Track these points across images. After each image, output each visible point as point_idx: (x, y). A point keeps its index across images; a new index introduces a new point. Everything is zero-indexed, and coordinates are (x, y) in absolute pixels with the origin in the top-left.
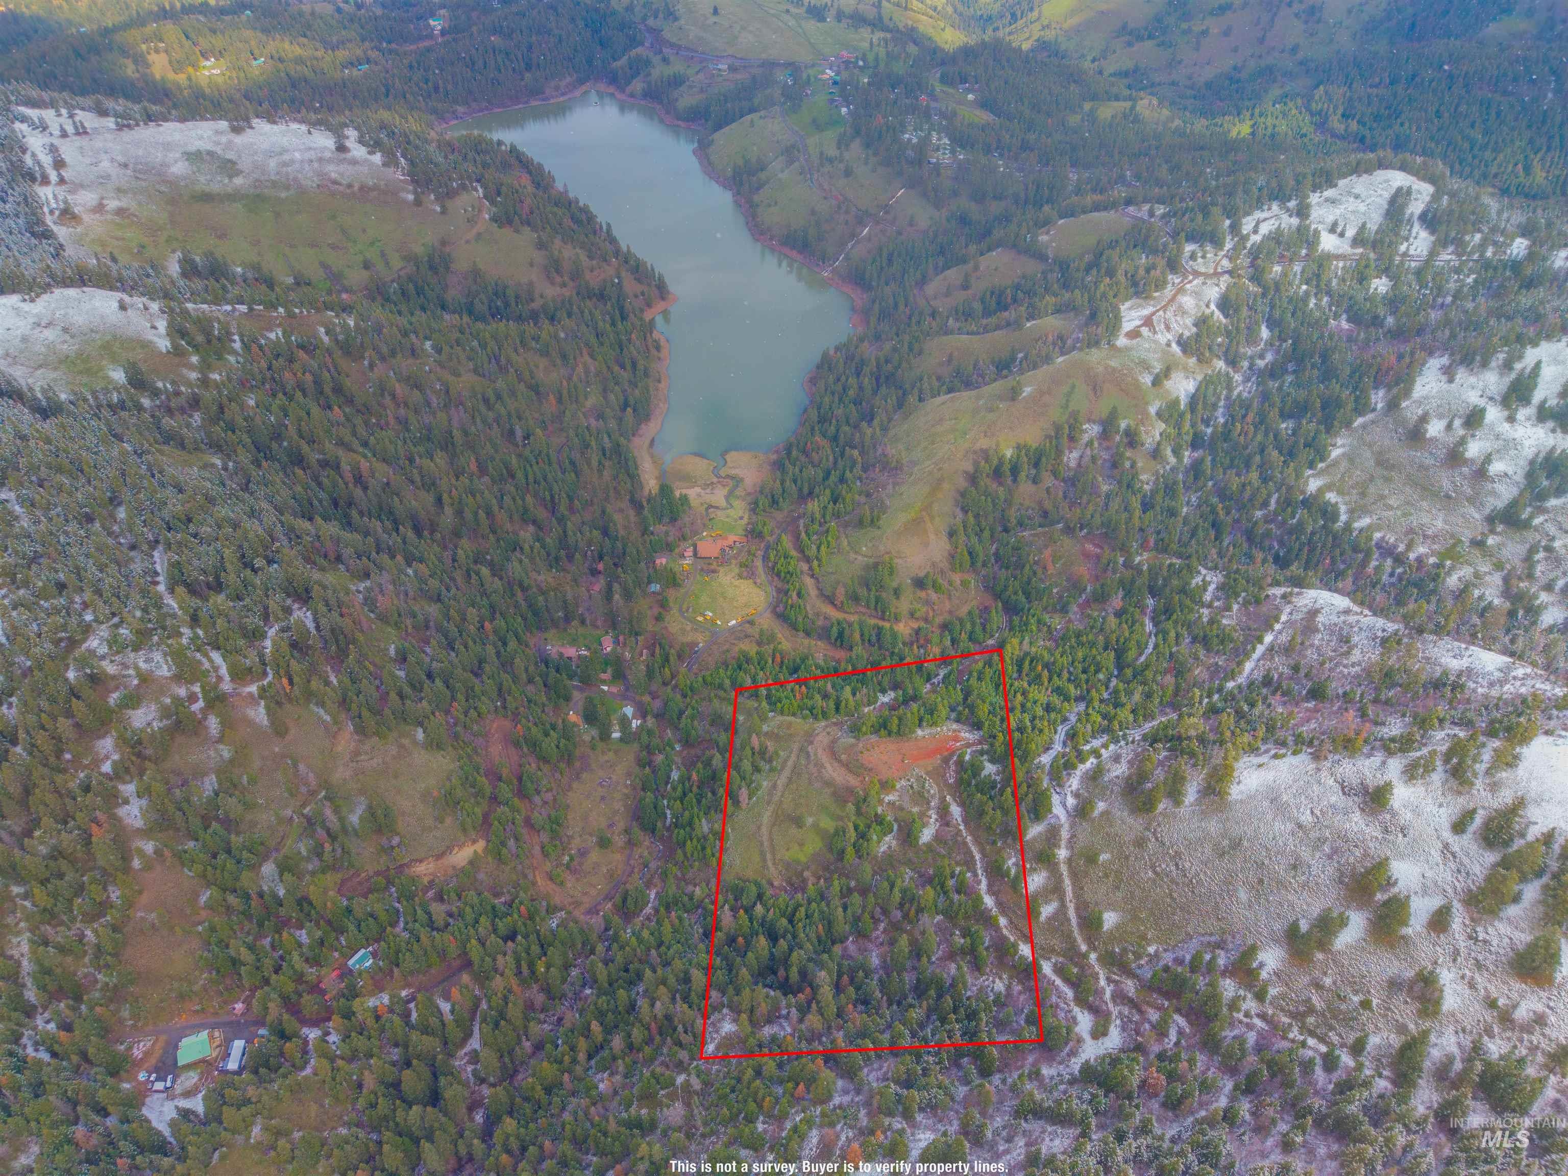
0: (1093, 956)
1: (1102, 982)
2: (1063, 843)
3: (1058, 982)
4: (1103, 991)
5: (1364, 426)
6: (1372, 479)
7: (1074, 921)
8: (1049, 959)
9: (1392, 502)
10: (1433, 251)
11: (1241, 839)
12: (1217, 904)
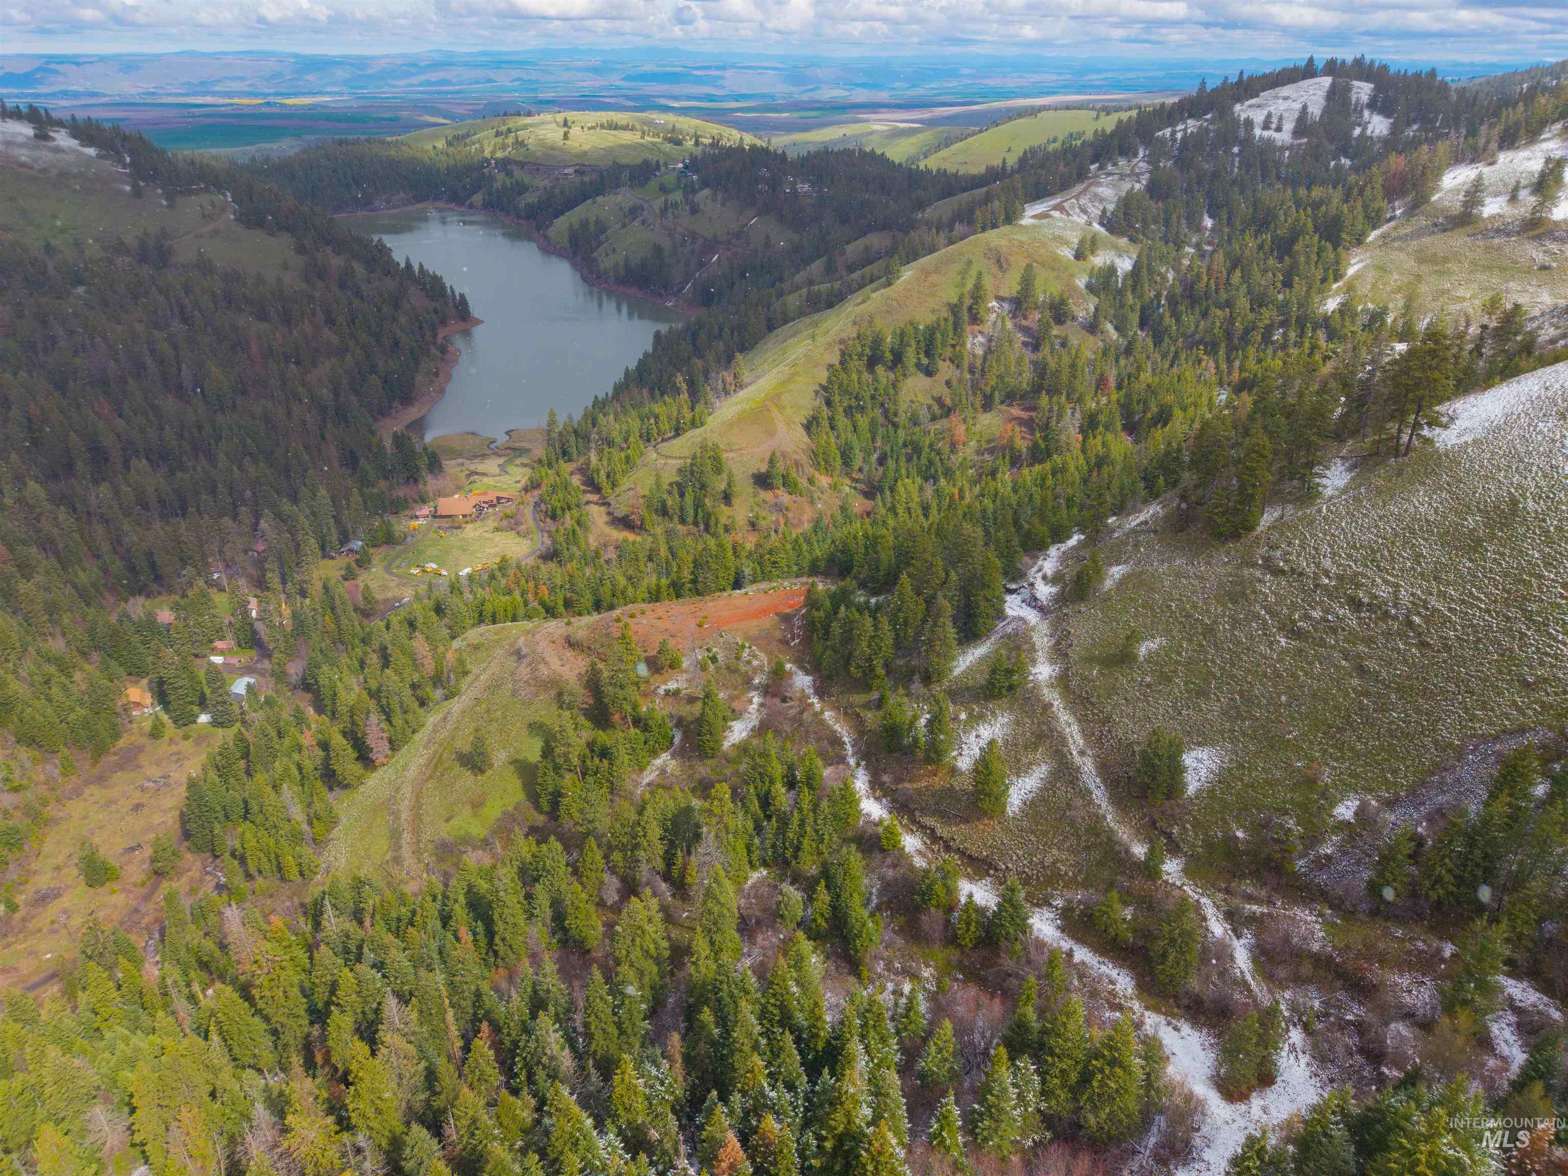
0: (1172, 868)
1: (1217, 928)
2: (1041, 656)
3: (1082, 954)
4: (1224, 954)
5: (1383, 236)
6: (1419, 278)
8: (1046, 902)
9: (1461, 293)
10: (1395, 130)
11: (1514, 502)
12: (1507, 655)
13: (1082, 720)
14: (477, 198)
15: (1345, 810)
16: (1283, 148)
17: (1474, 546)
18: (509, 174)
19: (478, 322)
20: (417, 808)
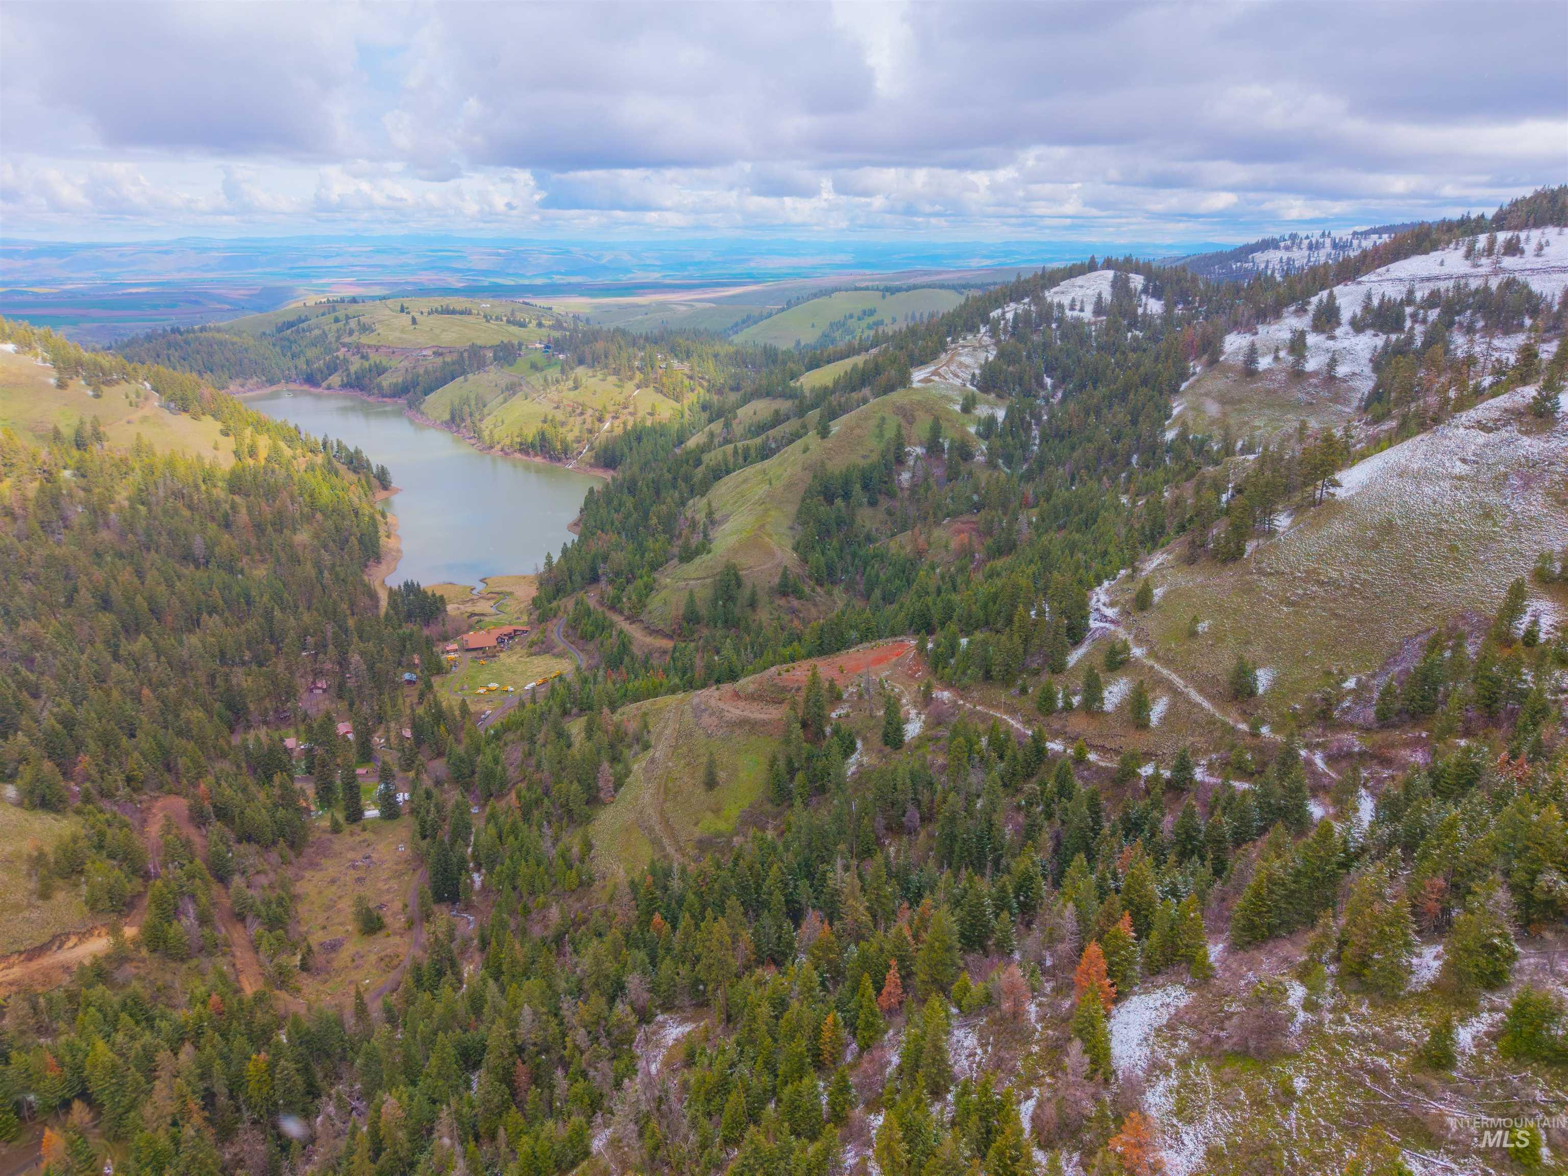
0: (1265, 731)
2: (1132, 645)
5: (1191, 387)
6: (1226, 415)
7: (1206, 704)
9: (1257, 423)
10: (1168, 308)
11: (1390, 521)
12: (1409, 595)
13: (1176, 671)
14: (335, 379)
15: (1350, 684)
16: (1089, 324)
17: (1376, 546)
18: (364, 357)
19: (397, 491)
20: (666, 822)
